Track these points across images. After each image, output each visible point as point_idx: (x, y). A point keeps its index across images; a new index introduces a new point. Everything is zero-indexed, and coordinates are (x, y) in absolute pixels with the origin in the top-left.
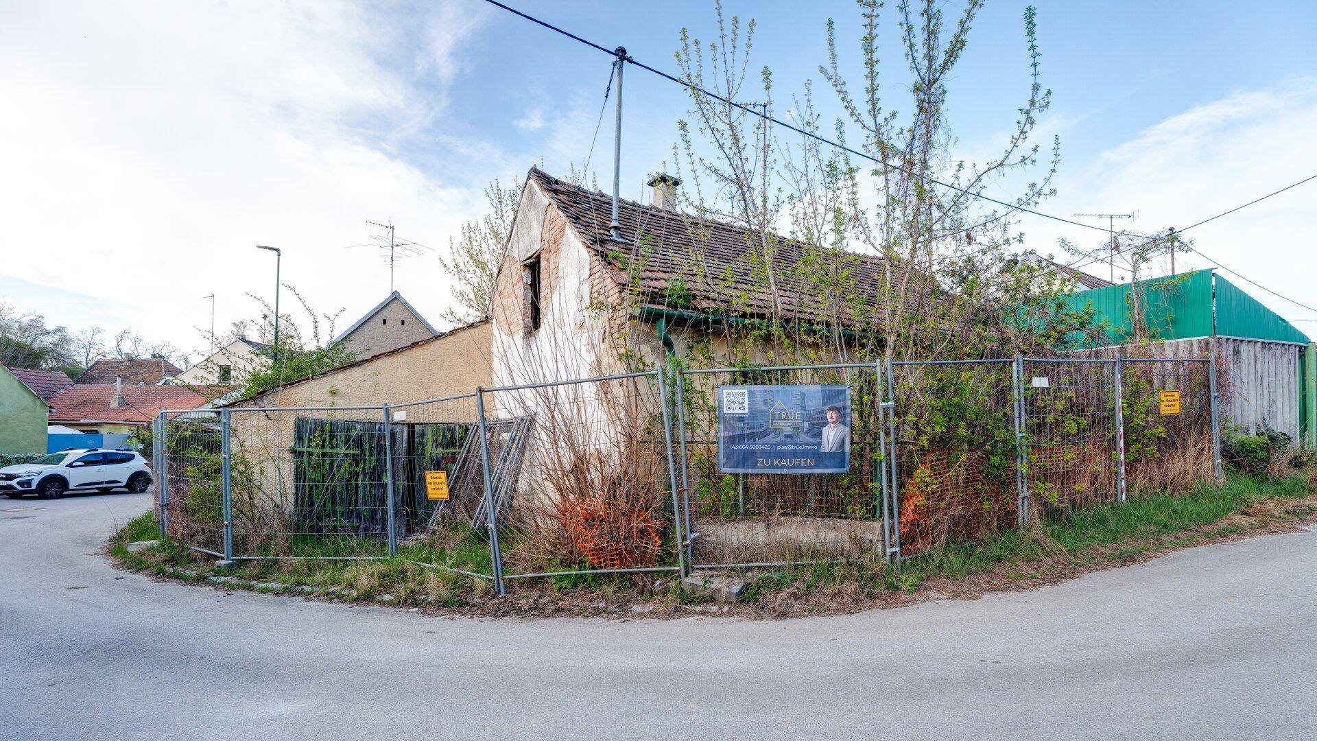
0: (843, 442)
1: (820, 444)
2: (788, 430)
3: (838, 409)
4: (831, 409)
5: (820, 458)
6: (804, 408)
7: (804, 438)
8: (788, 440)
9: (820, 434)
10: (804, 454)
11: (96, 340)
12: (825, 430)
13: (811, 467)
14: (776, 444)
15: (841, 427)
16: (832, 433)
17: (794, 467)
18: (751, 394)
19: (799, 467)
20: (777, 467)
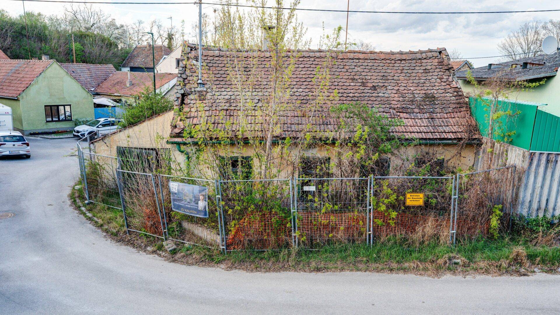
0: (205, 207)
1: (198, 207)
2: (188, 200)
3: (203, 195)
4: (201, 195)
5: (198, 211)
6: (193, 193)
7: (193, 204)
8: (189, 204)
9: (197, 203)
10: (193, 209)
11: (141, 28)
12: (199, 202)
13: (196, 214)
14: (186, 204)
15: (204, 202)
16: (201, 204)
17: (190, 213)
18: (179, 186)
19: (192, 213)
20: (186, 212)
